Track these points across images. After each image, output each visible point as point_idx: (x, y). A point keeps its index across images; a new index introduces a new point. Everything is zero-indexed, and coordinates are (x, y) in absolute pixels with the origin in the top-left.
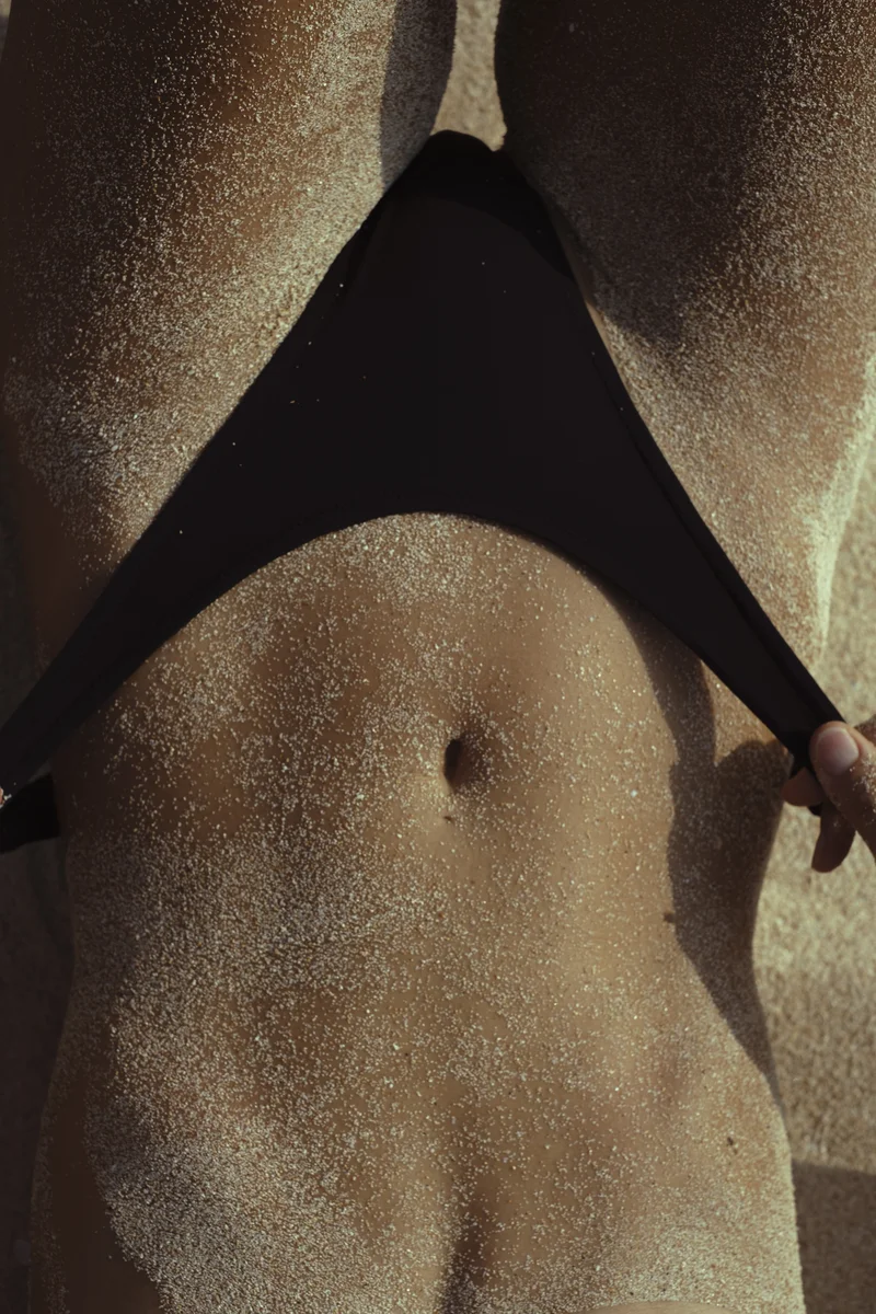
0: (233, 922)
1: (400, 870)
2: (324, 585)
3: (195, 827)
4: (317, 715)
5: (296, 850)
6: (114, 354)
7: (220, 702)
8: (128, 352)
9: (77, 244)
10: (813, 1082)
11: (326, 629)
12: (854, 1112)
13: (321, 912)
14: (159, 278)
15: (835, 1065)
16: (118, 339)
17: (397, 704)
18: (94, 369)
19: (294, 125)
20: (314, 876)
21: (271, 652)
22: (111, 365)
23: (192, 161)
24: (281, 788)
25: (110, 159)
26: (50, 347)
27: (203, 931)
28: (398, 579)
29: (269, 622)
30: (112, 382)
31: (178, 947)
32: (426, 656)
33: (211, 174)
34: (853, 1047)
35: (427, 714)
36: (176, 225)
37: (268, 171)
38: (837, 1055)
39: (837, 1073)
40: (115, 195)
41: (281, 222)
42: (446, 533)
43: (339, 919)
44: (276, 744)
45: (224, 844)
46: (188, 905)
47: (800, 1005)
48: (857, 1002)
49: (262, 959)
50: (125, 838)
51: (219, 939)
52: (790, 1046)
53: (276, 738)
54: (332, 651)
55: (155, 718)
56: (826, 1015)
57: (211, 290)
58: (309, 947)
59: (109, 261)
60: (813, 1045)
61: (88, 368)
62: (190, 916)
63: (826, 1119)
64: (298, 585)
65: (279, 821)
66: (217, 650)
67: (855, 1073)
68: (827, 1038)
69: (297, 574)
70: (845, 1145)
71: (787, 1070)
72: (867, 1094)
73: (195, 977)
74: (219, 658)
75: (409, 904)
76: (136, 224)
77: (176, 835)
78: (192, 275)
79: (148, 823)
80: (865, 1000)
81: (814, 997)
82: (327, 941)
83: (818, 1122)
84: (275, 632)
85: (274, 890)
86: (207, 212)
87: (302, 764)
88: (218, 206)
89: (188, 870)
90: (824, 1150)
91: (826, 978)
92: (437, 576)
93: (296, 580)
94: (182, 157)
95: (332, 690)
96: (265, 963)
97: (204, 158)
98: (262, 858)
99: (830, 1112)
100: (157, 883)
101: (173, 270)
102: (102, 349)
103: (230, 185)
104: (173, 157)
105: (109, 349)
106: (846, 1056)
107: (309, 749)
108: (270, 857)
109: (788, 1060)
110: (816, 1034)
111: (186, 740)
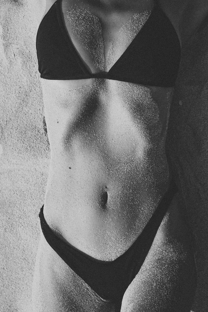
0: (139, 168)
1: (114, 177)
2: (128, 233)
3: (146, 186)
4: (127, 208)
5: (130, 182)
6: (165, 266)
7: (143, 210)
8: (162, 267)
9: (171, 283)
10: (40, 139)
11: (127, 225)
12: (32, 134)
13: (125, 169)
14: (156, 279)
15: (36, 142)
16: (164, 269)
17: (115, 210)
18: (168, 263)
19: (133, 305)
20: (127, 177)
21: (135, 220)
22: (165, 264)
23: (148, 298)
24: (132, 194)
25: (163, 297)
26: (176, 265)
27: (144, 166)
28: (116, 234)
29: (136, 226)
30: (165, 261)
31: (148, 163)
32: (111, 220)
33: (146, 296)
34: (33, 145)
35: (110, 209)
36: (152, 288)
37: (137, 297)
38: (36, 144)
39: (36, 140)
40: (163, 292)
41: (136, 289)
42: (109, 243)
43: (123, 168)
44: (134, 202)
45: (141, 183)
46: (146, 171)
47: (43, 152)
48: (33, 154)
49: (135, 160)
50: (157, 183)
51: (141, 165)
52: (44, 145)
53: (134, 204)
54: (126, 220)
55: (153, 208)
56: (38, 151)
57: (147, 278)
58: (127, 162)
59: (164, 281)
60: (40, 145)
61: (169, 263)
62: (146, 169)
63: (37, 132)
64: (132, 232)
65: (133, 188)
66: (144, 220)
67: (32, 141)
68: (38, 147)
69: (132, 234)
70: (33, 127)
71: (44, 140)
72: (30, 137)
73: (145, 158)
74: (144, 219)
75: (112, 171)
76: (159, 287)
77: (149, 185)
78: (150, 280)
79: (153, 187)
80: (31, 154)
81: (40, 154)
82: (125, 164)
83: (38, 132)
84: (135, 224)
85: (133, 174)
86: (147, 290)
87: (129, 198)
88: (145, 291)
89: (147, 178)
90: (37, 126)
91: (38, 157)
92: (110, 235)
93: (133, 233)
94: (150, 299)
95: (125, 213)
96: (134, 160)
97: (146, 299)
98: (135, 180)
99: (36, 133)
100: (152, 175)
101: (153, 281)
102: (167, 267)
103: (143, 295)
104: (152, 298)
105: (165, 267)
106: (34, 144)
107: (128, 201)
108: (134, 181)
109: (44, 142)
110: (39, 147)
111: (148, 203)
